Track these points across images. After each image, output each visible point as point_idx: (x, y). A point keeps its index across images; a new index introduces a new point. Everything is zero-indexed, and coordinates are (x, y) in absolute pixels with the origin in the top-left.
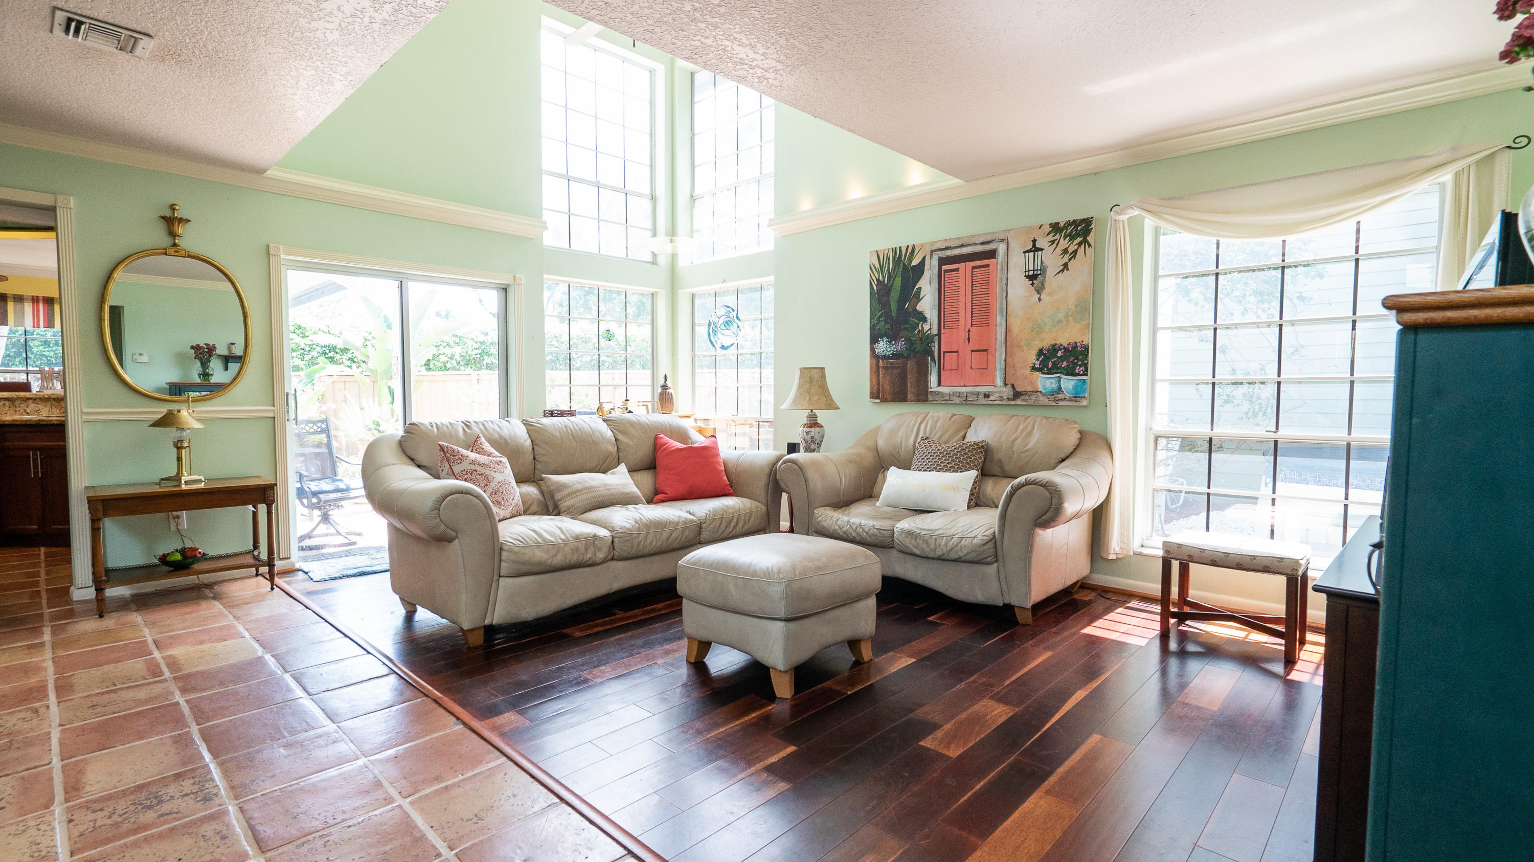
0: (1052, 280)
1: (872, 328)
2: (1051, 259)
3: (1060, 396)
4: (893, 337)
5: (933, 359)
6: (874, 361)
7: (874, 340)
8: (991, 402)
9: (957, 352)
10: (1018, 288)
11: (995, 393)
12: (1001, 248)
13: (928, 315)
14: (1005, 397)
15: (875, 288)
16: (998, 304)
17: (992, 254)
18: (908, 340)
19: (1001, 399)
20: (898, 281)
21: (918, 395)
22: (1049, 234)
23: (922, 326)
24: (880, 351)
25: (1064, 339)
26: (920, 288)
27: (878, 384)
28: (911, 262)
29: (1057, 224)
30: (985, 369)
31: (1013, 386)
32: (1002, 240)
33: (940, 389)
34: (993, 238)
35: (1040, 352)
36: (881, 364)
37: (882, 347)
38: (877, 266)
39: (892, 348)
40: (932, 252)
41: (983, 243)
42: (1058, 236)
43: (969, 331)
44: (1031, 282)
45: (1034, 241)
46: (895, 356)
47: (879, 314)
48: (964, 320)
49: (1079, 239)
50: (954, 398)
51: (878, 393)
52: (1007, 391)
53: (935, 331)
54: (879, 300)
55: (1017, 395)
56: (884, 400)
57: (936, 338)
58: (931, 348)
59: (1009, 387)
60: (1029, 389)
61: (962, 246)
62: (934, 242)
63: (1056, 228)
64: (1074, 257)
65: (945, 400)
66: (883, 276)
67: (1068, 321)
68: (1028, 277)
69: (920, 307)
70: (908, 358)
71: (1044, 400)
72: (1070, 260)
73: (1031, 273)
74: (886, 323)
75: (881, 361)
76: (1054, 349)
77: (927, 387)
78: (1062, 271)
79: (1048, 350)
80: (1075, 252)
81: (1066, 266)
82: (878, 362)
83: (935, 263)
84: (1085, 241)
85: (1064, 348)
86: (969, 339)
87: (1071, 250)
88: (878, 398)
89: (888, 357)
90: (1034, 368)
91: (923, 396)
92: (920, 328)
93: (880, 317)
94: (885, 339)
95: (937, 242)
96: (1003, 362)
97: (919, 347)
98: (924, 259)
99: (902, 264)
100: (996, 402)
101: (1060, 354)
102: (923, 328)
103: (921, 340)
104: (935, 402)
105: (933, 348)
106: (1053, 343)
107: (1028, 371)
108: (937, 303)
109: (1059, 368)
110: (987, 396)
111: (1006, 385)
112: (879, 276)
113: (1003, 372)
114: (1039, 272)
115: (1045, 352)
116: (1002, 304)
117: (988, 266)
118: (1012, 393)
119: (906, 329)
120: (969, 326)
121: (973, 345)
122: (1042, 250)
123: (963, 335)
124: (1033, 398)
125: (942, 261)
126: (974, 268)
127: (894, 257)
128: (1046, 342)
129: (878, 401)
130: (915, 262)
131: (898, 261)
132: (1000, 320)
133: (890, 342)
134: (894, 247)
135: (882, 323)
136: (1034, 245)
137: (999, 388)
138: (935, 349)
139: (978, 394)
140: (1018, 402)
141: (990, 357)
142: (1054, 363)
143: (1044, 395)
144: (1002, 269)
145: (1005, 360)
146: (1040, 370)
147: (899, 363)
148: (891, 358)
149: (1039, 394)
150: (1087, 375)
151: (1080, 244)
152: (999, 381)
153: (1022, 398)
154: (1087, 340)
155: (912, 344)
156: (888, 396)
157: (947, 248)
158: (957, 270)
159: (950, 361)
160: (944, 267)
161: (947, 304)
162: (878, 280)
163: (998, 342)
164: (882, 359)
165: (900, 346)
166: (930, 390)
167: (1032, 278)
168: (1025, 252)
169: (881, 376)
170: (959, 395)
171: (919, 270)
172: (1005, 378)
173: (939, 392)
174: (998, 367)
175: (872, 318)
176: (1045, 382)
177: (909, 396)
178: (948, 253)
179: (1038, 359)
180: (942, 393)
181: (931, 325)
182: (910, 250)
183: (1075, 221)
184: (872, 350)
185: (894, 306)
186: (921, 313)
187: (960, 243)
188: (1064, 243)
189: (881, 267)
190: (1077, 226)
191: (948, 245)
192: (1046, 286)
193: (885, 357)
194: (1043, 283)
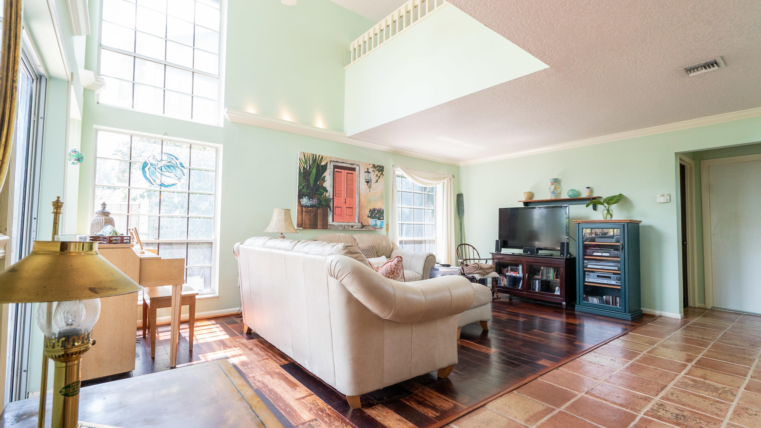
0: (373, 185)
1: (300, 191)
2: (373, 177)
3: (376, 227)
4: (310, 197)
5: (330, 210)
6: (300, 208)
7: (301, 196)
8: (354, 229)
9: (341, 207)
10: (363, 185)
11: (355, 225)
12: (357, 168)
13: (328, 189)
14: (359, 227)
15: (302, 171)
16: (356, 191)
17: (354, 169)
18: (319, 199)
19: (358, 228)
20: (314, 171)
21: (323, 226)
22: (372, 168)
23: (325, 194)
24: (304, 203)
25: (377, 207)
26: (325, 176)
27: (302, 219)
28: (321, 163)
29: (375, 165)
30: (352, 216)
31: (362, 223)
32: (358, 165)
33: (334, 223)
34: (355, 163)
35: (370, 211)
36: (304, 209)
37: (305, 201)
38: (304, 160)
39: (310, 202)
40: (331, 161)
41: (351, 164)
42: (375, 169)
43: (345, 199)
44: (367, 184)
45: (368, 169)
46: (312, 206)
47: (304, 184)
48: (344, 194)
49: (381, 173)
50: (340, 227)
51: (302, 224)
52: (360, 225)
53: (331, 197)
54: (304, 178)
55: (363, 226)
56: (305, 228)
57: (332, 200)
58: (329, 204)
59: (360, 223)
60: (367, 224)
61: (343, 163)
62: (331, 158)
63: (374, 166)
64: (379, 178)
65: (336, 229)
66: (306, 166)
67: (378, 200)
68: (366, 181)
69: (324, 185)
70: (318, 208)
71: (371, 228)
72: (378, 179)
73: (367, 180)
74: (307, 189)
75: (304, 208)
76: (374, 210)
77: (327, 222)
78: (376, 182)
79: (373, 210)
80: (380, 176)
81: (377, 180)
82: (302, 209)
83: (332, 167)
84: (382, 174)
85: (377, 210)
86: (345, 202)
87: (379, 175)
88: (302, 227)
89: (308, 207)
90: (368, 217)
91: (325, 226)
92: (325, 195)
93: (304, 186)
94: (307, 197)
95: (333, 158)
96: (358, 213)
97: (324, 203)
98: (327, 163)
99: (316, 163)
100: (356, 229)
101: (376, 212)
102: (326, 195)
103: (325, 200)
104: (331, 229)
105: (330, 205)
106: (374, 208)
107: (366, 217)
108: (332, 184)
109: (376, 217)
110: (352, 227)
111: (359, 222)
112: (304, 165)
113: (358, 217)
114: (369, 181)
115: (372, 211)
116: (358, 190)
117: (352, 174)
118: (361, 226)
119: (318, 194)
120: (345, 197)
121: (347, 205)
122: (370, 173)
123: (343, 200)
124: (368, 228)
125: (335, 167)
126: (347, 173)
127: (313, 158)
128: (372, 208)
129: (302, 228)
130: (323, 164)
131: (314, 161)
132: (357, 196)
133: (309, 199)
134: (313, 153)
135: (305, 189)
136: (368, 170)
137: (357, 224)
138: (331, 205)
139: (349, 226)
140: (363, 229)
141: (353, 211)
142: (374, 215)
143: (372, 227)
144: (358, 176)
145: (359, 213)
146: (370, 217)
147: (314, 210)
148: (310, 207)
149: (370, 226)
150: (383, 220)
151: (381, 174)
152: (357, 221)
153: (365, 227)
154: (383, 207)
155: (321, 201)
156: (308, 226)
157: (337, 162)
158: (341, 172)
159: (337, 211)
160: (336, 170)
161: (337, 186)
162: (304, 167)
163: (356, 205)
164: (304, 207)
165: (314, 202)
166: (329, 223)
167: (368, 182)
168: (365, 172)
169: (304, 215)
170: (342, 226)
171: (325, 168)
172: (359, 219)
173: (333, 225)
174: (356, 215)
175: (300, 185)
176: (372, 222)
177: (319, 226)
178: (337, 164)
179: (369, 213)
180: (334, 225)
181: (329, 194)
182: (320, 157)
183: (379, 166)
184: (299, 202)
185: (312, 182)
186: (325, 188)
187: (342, 161)
188: (377, 172)
189: (306, 162)
190: (380, 168)
191: (337, 160)
192: (372, 186)
193: (307, 207)
194: (371, 185)
